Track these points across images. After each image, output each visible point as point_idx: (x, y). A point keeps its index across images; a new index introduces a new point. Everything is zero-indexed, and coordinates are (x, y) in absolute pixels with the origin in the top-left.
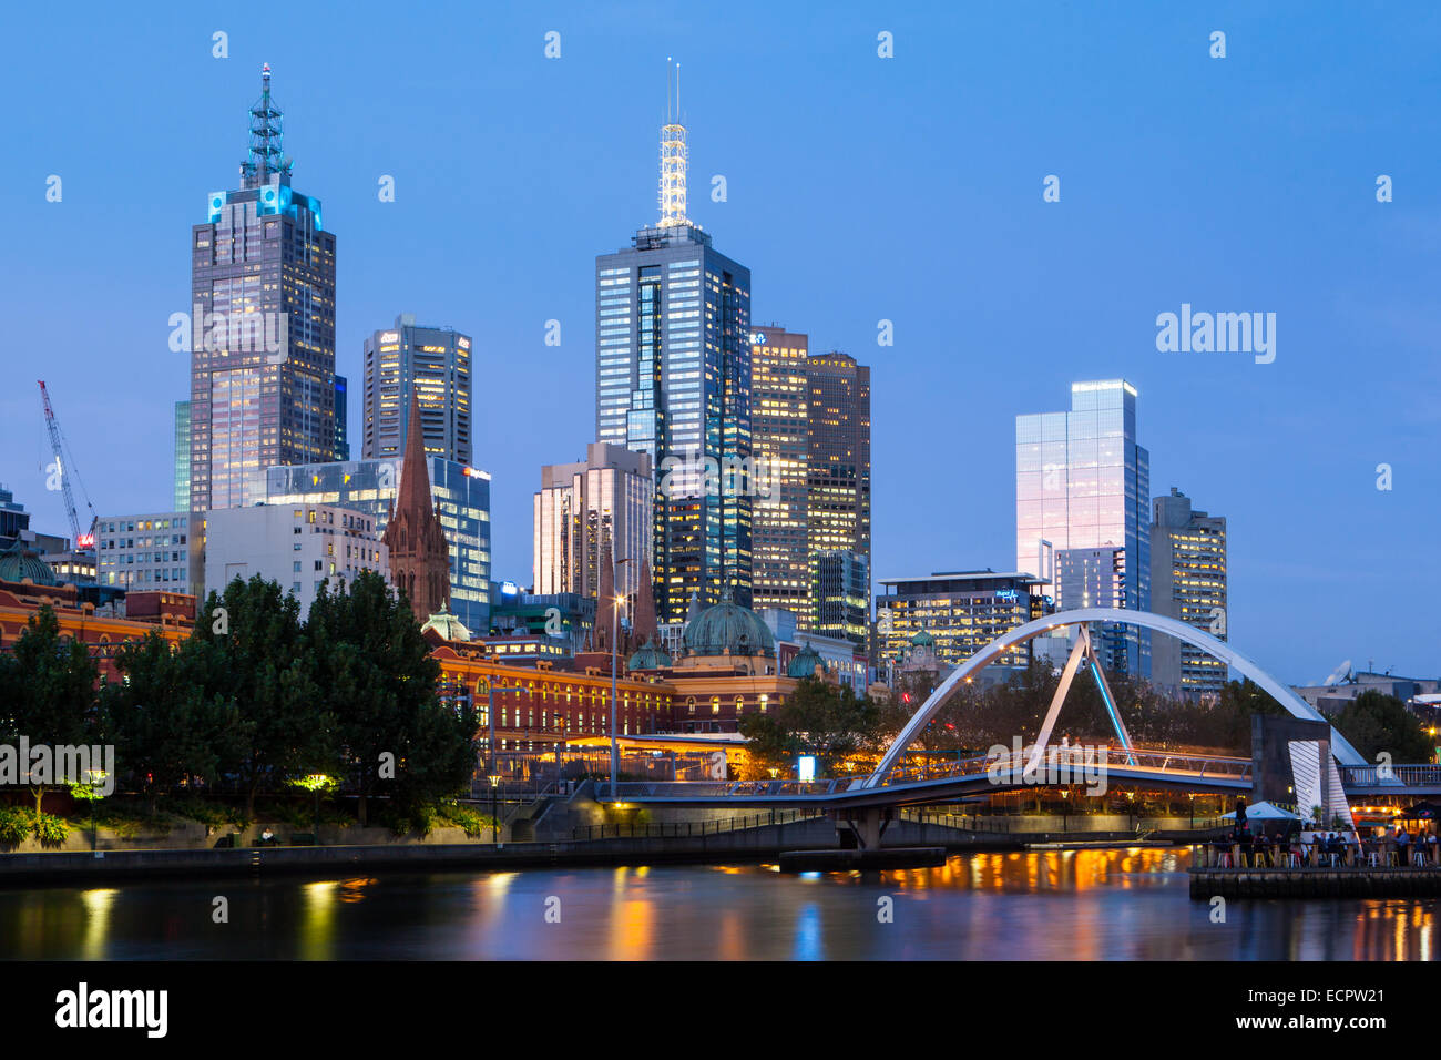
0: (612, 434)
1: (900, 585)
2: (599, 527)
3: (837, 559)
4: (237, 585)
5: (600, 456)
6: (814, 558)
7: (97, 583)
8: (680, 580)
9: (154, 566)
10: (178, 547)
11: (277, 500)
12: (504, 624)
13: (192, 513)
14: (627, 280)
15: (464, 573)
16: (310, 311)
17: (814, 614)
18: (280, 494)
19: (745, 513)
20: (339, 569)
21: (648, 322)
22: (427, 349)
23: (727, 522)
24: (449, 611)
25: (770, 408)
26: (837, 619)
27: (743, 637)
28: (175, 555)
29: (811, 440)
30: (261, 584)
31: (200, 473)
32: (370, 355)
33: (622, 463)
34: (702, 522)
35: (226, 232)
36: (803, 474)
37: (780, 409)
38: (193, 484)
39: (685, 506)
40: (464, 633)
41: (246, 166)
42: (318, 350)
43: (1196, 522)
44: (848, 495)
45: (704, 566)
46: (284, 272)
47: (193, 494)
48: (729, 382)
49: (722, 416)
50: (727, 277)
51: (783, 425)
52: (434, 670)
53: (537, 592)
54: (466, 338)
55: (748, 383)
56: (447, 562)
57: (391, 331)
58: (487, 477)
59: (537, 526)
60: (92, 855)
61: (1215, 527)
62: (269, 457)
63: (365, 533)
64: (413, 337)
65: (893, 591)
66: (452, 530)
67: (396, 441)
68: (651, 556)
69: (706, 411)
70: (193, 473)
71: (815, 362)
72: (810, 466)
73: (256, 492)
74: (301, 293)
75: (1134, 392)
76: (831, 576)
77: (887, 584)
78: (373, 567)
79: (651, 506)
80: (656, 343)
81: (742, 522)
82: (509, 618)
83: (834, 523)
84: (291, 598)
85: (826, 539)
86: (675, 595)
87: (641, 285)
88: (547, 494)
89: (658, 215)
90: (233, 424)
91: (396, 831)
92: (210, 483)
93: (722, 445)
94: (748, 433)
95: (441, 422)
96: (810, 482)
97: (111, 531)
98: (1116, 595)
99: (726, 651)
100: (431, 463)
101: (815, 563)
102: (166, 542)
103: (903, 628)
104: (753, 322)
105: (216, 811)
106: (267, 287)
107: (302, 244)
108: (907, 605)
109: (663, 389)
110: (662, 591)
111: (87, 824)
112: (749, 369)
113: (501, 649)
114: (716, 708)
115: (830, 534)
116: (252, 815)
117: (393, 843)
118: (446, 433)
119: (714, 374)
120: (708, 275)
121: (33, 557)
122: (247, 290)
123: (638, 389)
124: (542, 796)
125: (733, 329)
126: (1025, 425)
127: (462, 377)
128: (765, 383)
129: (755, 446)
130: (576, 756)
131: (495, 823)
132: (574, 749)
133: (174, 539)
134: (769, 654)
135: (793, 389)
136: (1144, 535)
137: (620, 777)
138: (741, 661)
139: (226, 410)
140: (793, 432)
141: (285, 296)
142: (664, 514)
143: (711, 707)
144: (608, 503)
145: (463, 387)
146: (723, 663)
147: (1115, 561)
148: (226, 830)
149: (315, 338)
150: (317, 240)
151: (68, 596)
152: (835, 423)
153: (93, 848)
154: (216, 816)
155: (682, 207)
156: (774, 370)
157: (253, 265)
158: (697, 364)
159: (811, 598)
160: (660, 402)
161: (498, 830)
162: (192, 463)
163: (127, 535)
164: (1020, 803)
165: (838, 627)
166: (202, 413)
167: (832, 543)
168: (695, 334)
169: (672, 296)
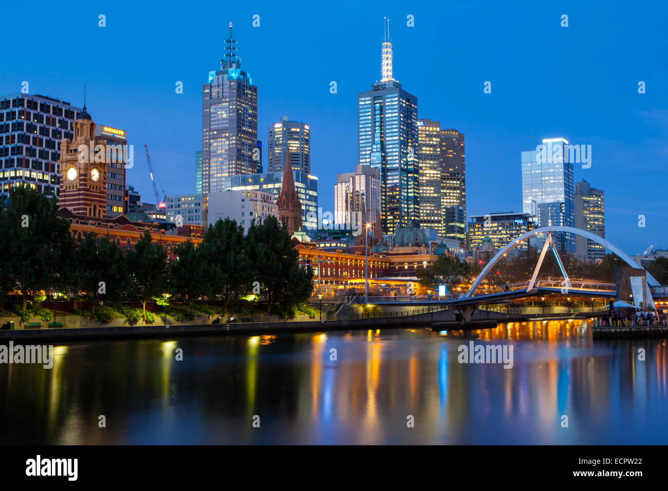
0: (364, 161)
1: (478, 218)
2: (360, 197)
3: (453, 208)
4: (220, 222)
5: (360, 169)
6: (444, 208)
7: (166, 221)
8: (392, 217)
9: (188, 214)
10: (197, 207)
11: (235, 189)
12: (323, 236)
13: (202, 194)
14: (370, 102)
16: (247, 116)
17: (444, 230)
18: (236, 186)
19: (417, 191)
20: (259, 215)
21: (378, 118)
22: (293, 130)
23: (410, 195)
24: (302, 231)
25: (426, 150)
26: (453, 232)
27: (417, 239)
28: (196, 210)
29: (442, 162)
30: (229, 221)
31: (205, 179)
32: (271, 132)
33: (368, 172)
34: (400, 195)
35: (215, 86)
36: (439, 176)
37: (430, 151)
38: (203, 183)
39: (393, 189)
40: (308, 239)
41: (223, 61)
42: (251, 131)
43: (592, 192)
44: (457, 184)
45: (401, 212)
46: (237, 101)
47: (203, 187)
48: (409, 141)
49: (407, 154)
50: (408, 100)
51: (431, 157)
52: (296, 254)
54: (308, 125)
55: (417, 141)
56: (301, 212)
57: (279, 123)
58: (316, 178)
59: (336, 197)
60: (165, 326)
61: (599, 194)
62: (232, 172)
63: (269, 201)
64: (287, 125)
65: (475, 220)
66: (303, 199)
67: (281, 165)
68: (380, 208)
69: (401, 152)
70: (203, 179)
71: (443, 132)
72: (441, 172)
73: (227, 186)
74: (244, 109)
76: (451, 215)
77: (472, 218)
78: (272, 214)
79: (380, 189)
80: (381, 126)
81: (416, 194)
82: (325, 233)
83: (451, 194)
84: (241, 226)
85: (448, 201)
86: (390, 223)
87: (375, 104)
88: (339, 185)
89: (381, 77)
90: (218, 160)
91: (282, 317)
92: (209, 182)
93: (407, 165)
94: (417, 160)
95: (298, 158)
96: (442, 179)
97: (172, 201)
98: (562, 221)
99: (410, 245)
100: (294, 173)
101: (444, 210)
102: (193, 206)
103: (479, 235)
104: (419, 117)
105: (213, 309)
106: (231, 107)
107: (244, 90)
108: (480, 226)
109: (384, 143)
110: (385, 222)
111: (163, 315)
112: (417, 135)
113: (322, 245)
114: (406, 267)
115: (450, 199)
116: (226, 311)
117: (281, 321)
118: (300, 162)
119: (404, 138)
120: (401, 100)
121: (142, 212)
122: (223, 108)
123: (374, 144)
124: (338, 302)
125: (411, 120)
126: (525, 155)
127: (306, 140)
128: (424, 141)
129: (420, 165)
130: (353, 286)
131: (321, 313)
132: (351, 284)
133: (196, 204)
134: (427, 246)
135: (435, 143)
136: (572, 197)
137: (369, 294)
138: (416, 248)
139: (215, 154)
140: (435, 159)
141: (238, 110)
142: (385, 192)
143: (404, 267)
144: (363, 188)
145: (307, 144)
146: (409, 249)
147: (561, 208)
148: (216, 317)
149: (249, 126)
150: (250, 89)
151: (155, 227)
152: (451, 156)
153: (165, 324)
154: (213, 312)
155: (391, 74)
156: (427, 136)
157: (225, 99)
158: (397, 134)
159: (443, 224)
160: (383, 149)
161: (322, 316)
162: (203, 175)
163: (178, 203)
164: (526, 302)
165: (454, 235)
166: (206, 155)
167: (450, 202)
168: (396, 122)
169: (387, 108)
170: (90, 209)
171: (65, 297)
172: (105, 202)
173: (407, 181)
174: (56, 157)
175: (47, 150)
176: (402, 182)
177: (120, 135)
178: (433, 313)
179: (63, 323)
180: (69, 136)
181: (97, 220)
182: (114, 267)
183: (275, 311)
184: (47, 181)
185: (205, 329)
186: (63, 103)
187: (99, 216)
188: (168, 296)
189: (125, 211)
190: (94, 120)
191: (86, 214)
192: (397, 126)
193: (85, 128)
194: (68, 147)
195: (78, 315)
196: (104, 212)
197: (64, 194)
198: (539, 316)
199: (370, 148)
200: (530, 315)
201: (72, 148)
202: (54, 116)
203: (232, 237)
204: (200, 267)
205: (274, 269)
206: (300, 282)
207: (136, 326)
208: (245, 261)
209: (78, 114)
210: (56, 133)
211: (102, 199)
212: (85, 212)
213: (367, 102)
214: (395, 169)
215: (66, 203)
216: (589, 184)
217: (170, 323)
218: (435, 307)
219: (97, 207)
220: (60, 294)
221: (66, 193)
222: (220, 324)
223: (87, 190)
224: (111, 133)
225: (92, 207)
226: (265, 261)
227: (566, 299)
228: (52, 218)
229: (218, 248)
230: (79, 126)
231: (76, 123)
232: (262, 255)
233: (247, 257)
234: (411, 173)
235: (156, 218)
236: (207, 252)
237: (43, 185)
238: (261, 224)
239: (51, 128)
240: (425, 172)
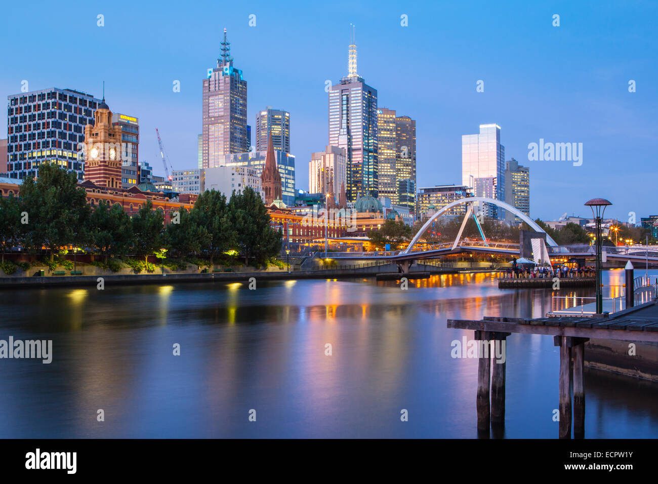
0: (334, 143)
1: (425, 189)
2: (329, 172)
3: (405, 182)
5: (330, 150)
6: (398, 181)
7: (172, 191)
8: (355, 189)
9: (189, 186)
10: (197, 180)
11: (228, 165)
12: (299, 203)
13: (203, 169)
14: (338, 94)
15: (287, 187)
16: (239, 105)
17: (398, 199)
18: (229, 163)
19: (376, 167)
21: (345, 107)
22: (276, 116)
23: (370, 170)
24: (280, 199)
25: (384, 134)
26: (405, 200)
27: (373, 207)
28: (196, 182)
29: (397, 144)
31: (205, 156)
32: (258, 119)
33: (336, 151)
34: (362, 170)
35: (213, 81)
36: (394, 155)
37: (387, 134)
38: (203, 160)
39: (356, 165)
40: (284, 206)
41: (219, 60)
42: (242, 117)
43: (519, 169)
44: (409, 161)
45: (363, 185)
46: (231, 93)
47: (203, 163)
48: (370, 126)
49: (368, 136)
50: (370, 93)
51: (388, 139)
53: (310, 193)
54: (288, 113)
55: (377, 126)
56: (281, 184)
57: (264, 111)
58: (294, 157)
59: (310, 172)
60: (162, 275)
61: (525, 171)
62: (226, 151)
63: (254, 175)
64: (271, 113)
65: (423, 191)
66: (283, 173)
67: (266, 146)
68: (346, 181)
69: (363, 135)
70: (203, 156)
71: (398, 119)
72: (397, 152)
73: (222, 162)
74: (236, 100)
75: (499, 128)
76: (403, 186)
77: (421, 189)
78: (257, 185)
79: (346, 165)
80: (347, 114)
81: (375, 170)
82: (301, 201)
83: (405, 170)
85: (402, 175)
86: (354, 193)
87: (342, 95)
88: (313, 162)
89: (348, 73)
90: (215, 141)
91: (257, 268)
92: (208, 160)
93: (368, 146)
94: (377, 142)
95: (280, 139)
96: (397, 157)
97: (176, 175)
98: (494, 192)
99: (368, 211)
100: (276, 152)
101: (398, 183)
102: (193, 178)
103: (426, 203)
104: (378, 107)
105: (201, 262)
106: (226, 98)
107: (236, 84)
108: (427, 196)
109: (350, 128)
110: (349, 192)
111: (161, 266)
112: (377, 122)
113: (298, 211)
114: (364, 229)
115: (403, 174)
116: (212, 263)
117: (256, 272)
118: (282, 143)
119: (366, 123)
120: (364, 92)
121: (150, 183)
122: (219, 99)
123: (342, 128)
124: (304, 257)
125: (372, 109)
126: (465, 139)
127: (287, 125)
128: (382, 126)
129: (379, 146)
130: (316, 244)
131: (288, 265)
132: (316, 242)
133: (196, 177)
134: (381, 212)
135: (391, 128)
136: (503, 173)
137: (329, 251)
138: (372, 214)
139: (213, 136)
140: (391, 141)
141: (231, 101)
142: (350, 168)
143: (362, 229)
144: (332, 164)
145: (287, 128)
146: (367, 215)
147: (493, 182)
148: (204, 267)
149: (240, 114)
150: (241, 83)
151: (161, 195)
152: (405, 138)
153: (163, 273)
154: (201, 263)
155: (355, 71)
156: (385, 122)
157: (221, 91)
158: (360, 120)
159: (397, 194)
160: (349, 132)
161: (289, 267)
162: (203, 153)
163: (181, 176)
164: (457, 258)
165: (406, 203)
166: (206, 138)
167: (404, 177)
168: (360, 111)
169: (352, 99)
170: (109, 181)
171: (83, 251)
172: (120, 176)
173: (368, 159)
174: (82, 139)
175: (75, 133)
176: (364, 159)
177: (134, 122)
178: (379, 266)
179: (82, 272)
180: (92, 122)
181: (114, 190)
182: (122, 228)
183: (252, 263)
184: (75, 159)
185: (194, 277)
186: (88, 95)
187: (116, 187)
188: (165, 251)
189: (139, 183)
190: (111, 109)
191: (106, 185)
192: (360, 114)
193: (104, 116)
194: (91, 131)
195: (94, 265)
196: (120, 183)
197: (88, 169)
198: (467, 269)
199: (338, 132)
200: (459, 268)
201: (94, 132)
202: (80, 106)
203: (217, 204)
204: (191, 228)
205: (250, 230)
206: (271, 240)
207: (140, 274)
208: (227, 223)
209: (99, 104)
210: (82, 121)
211: (118, 173)
212: (105, 183)
213: (336, 94)
214: (359, 149)
215: (90, 176)
216: (517, 162)
217: (167, 271)
218: (381, 261)
219: (115, 179)
220: (79, 249)
221: (90, 169)
222: (207, 273)
223: (106, 166)
224: (126, 120)
225: (111, 180)
226: (243, 224)
227: (491, 257)
228: (72, 189)
229: (205, 213)
230: (99, 115)
231: (97, 112)
232: (241, 219)
233: (228, 220)
234: (371, 152)
235: (165, 189)
236: (197, 216)
237: (73, 162)
238: (240, 194)
239: (78, 116)
240: (383, 151)
